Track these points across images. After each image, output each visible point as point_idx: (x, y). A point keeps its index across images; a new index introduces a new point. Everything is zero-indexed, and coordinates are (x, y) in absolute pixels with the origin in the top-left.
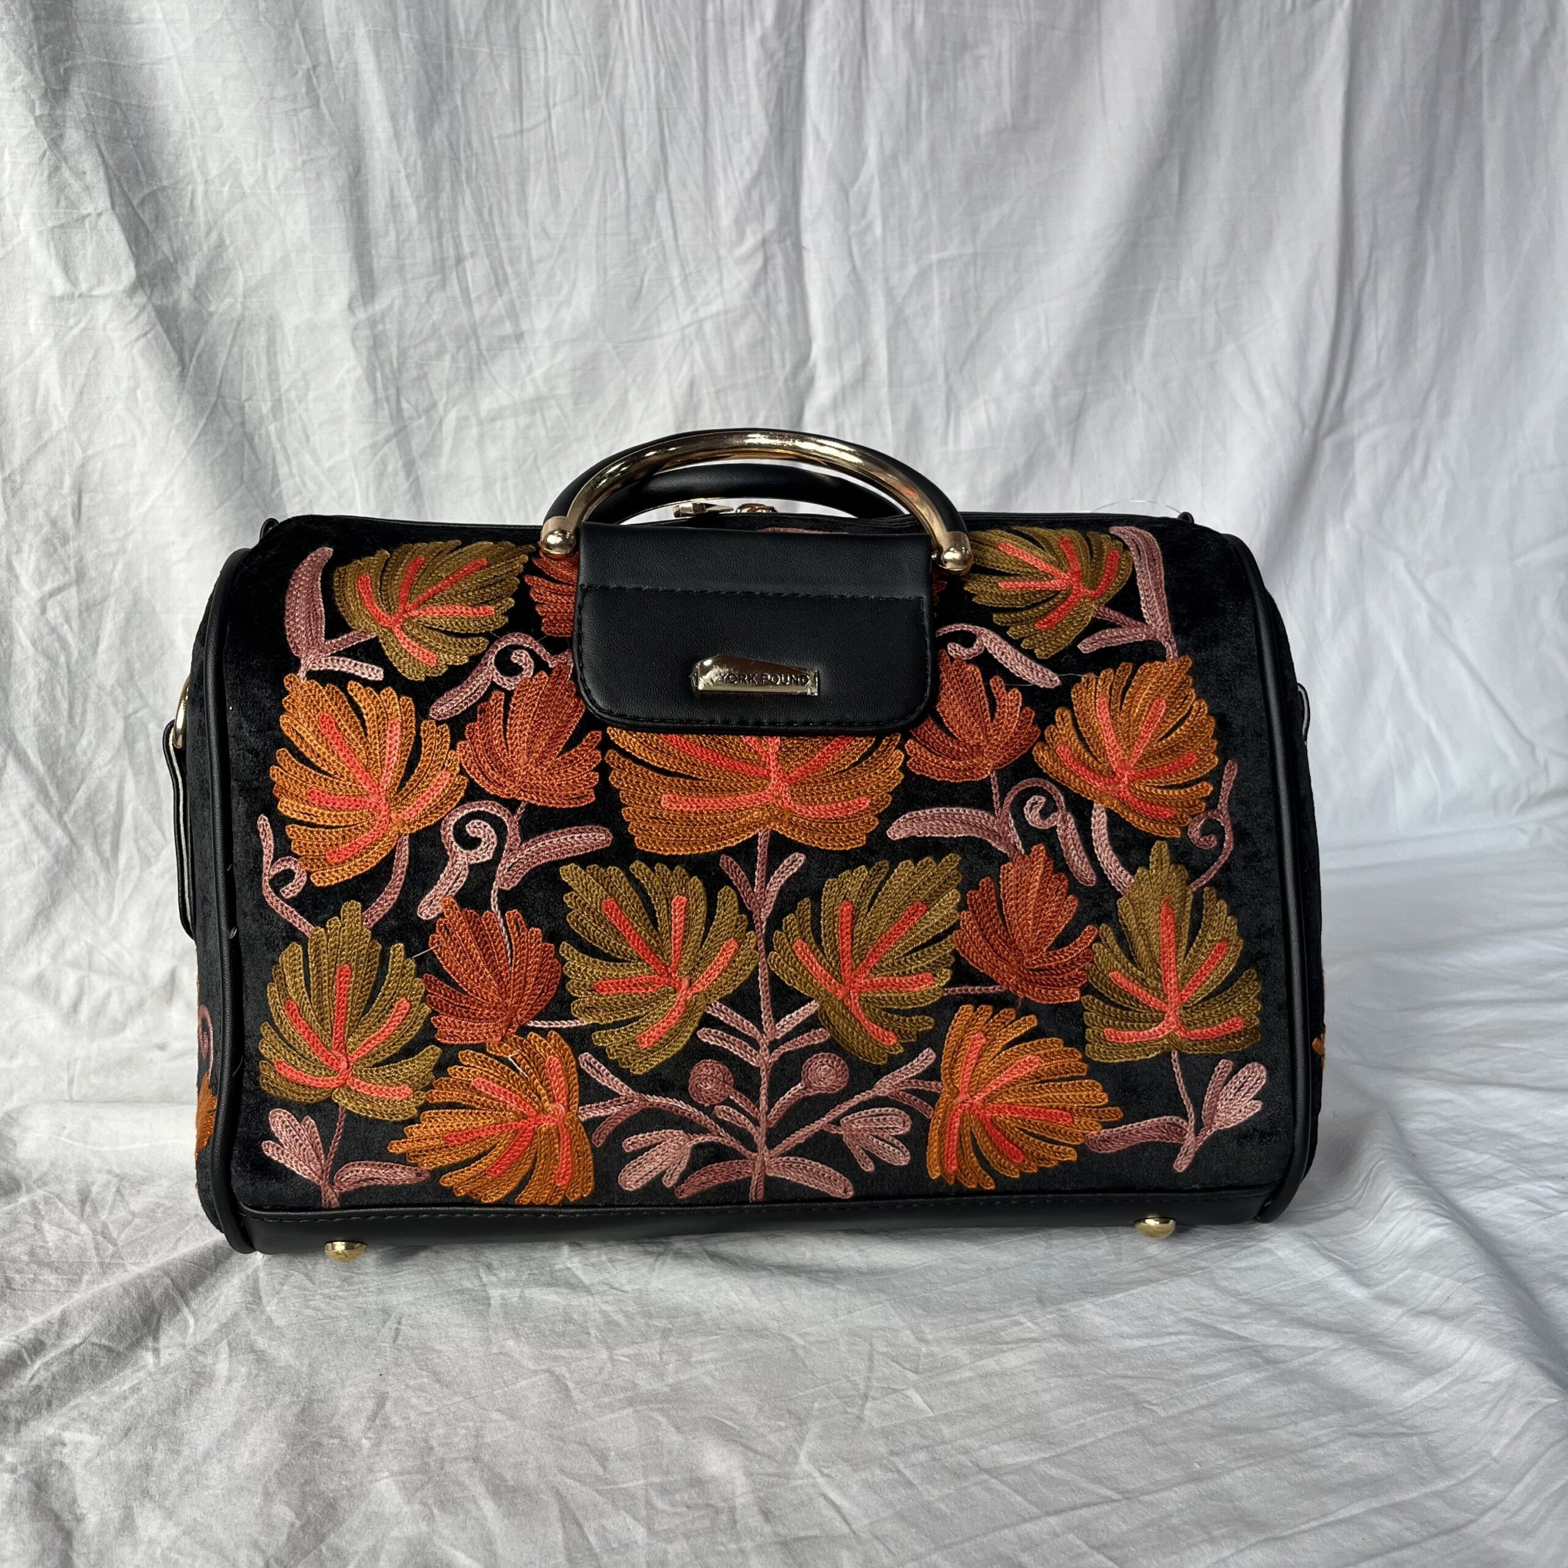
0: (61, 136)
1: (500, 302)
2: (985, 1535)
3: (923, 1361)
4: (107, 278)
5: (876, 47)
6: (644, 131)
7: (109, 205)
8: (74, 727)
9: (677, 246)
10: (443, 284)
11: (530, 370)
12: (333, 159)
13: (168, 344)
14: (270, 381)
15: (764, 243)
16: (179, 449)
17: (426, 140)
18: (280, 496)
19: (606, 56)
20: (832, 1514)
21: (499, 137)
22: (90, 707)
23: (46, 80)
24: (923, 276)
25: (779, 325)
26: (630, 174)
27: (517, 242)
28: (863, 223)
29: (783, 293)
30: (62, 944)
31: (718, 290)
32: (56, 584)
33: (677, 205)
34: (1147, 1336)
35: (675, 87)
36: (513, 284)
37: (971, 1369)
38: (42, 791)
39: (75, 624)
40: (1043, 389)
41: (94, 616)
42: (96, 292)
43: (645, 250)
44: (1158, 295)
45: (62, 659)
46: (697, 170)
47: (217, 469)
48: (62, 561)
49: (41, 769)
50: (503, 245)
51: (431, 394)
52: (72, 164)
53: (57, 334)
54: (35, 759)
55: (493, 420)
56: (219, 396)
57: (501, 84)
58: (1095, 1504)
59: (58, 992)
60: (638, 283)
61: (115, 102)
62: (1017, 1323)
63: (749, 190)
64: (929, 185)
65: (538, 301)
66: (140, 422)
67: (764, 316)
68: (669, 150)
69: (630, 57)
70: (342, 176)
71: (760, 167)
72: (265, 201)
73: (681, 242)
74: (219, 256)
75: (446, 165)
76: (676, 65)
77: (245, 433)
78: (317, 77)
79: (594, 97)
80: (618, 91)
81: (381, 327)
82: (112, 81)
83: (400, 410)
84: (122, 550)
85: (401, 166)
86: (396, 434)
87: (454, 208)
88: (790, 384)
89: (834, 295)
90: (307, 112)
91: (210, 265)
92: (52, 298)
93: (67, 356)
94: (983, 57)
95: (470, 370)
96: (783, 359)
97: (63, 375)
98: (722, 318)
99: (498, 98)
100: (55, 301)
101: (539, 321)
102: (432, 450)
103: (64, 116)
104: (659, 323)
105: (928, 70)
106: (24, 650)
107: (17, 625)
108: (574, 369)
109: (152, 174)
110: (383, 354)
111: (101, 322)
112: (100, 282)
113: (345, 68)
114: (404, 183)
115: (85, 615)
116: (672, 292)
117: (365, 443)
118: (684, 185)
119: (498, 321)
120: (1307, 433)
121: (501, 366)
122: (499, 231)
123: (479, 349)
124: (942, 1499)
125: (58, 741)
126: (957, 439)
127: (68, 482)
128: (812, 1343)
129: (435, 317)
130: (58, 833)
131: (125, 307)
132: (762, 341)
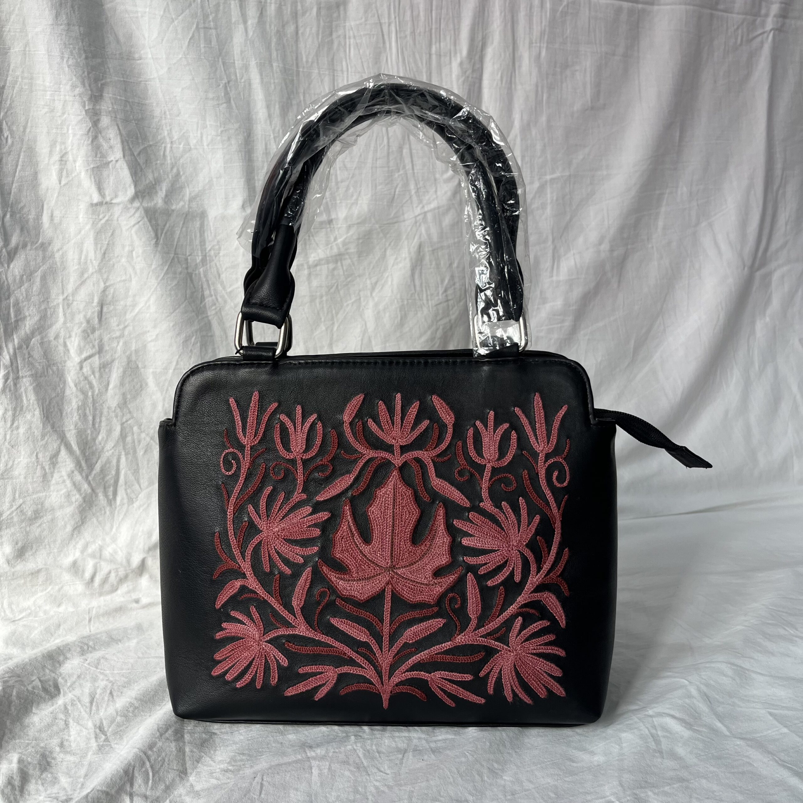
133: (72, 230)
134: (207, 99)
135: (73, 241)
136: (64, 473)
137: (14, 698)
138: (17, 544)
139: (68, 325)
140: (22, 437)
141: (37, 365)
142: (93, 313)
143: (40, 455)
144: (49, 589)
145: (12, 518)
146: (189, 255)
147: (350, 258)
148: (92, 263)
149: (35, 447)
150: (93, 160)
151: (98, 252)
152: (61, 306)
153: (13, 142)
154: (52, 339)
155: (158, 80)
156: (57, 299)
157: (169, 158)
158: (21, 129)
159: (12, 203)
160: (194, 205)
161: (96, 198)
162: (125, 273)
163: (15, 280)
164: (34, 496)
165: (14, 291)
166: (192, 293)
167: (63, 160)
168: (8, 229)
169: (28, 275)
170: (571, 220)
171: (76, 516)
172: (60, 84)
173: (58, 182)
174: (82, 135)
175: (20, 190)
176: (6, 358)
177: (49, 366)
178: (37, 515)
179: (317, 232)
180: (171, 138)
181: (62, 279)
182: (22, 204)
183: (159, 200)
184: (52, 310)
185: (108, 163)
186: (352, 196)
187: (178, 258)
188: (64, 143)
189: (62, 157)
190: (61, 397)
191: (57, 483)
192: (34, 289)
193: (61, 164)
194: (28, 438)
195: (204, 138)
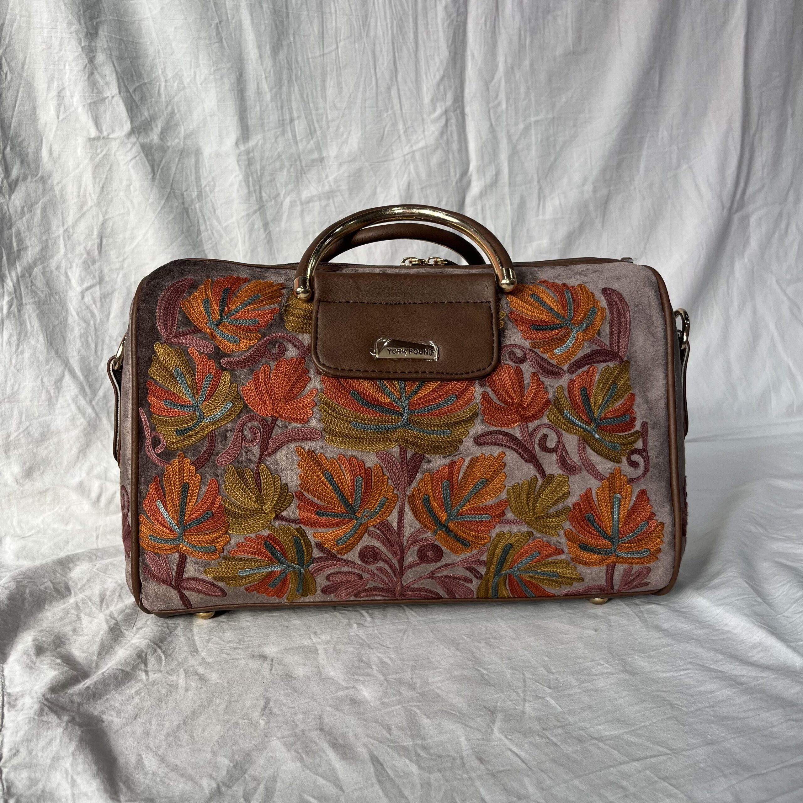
0: (94, 57)
1: (312, 142)
2: (600, 771)
3: (552, 682)
4: (117, 129)
5: (503, 11)
6: (385, 54)
7: (117, 91)
8: (98, 357)
9: (402, 113)
10: (283, 132)
11: (327, 176)
12: (229, 69)
13: (147, 163)
14: (197, 182)
15: (446, 111)
16: (151, 215)
17: (275, 59)
18: (201, 240)
19: (366, 16)
20: (516, 759)
21: (312, 58)
22: (105, 347)
23: (87, 28)
24: (527, 129)
25: (453, 154)
26: (378, 75)
27: (320, 111)
28: (496, 102)
29: (455, 137)
30: (92, 468)
31: (422, 136)
32: (89, 284)
33: (402, 93)
34: (670, 671)
35: (401, 32)
36: (318, 133)
37: (579, 688)
38: (82, 389)
39: (98, 304)
40: (588, 187)
41: (108, 300)
42: (111, 136)
43: (385, 115)
44: (647, 139)
45: (92, 322)
46: (412, 75)
47: (170, 226)
48: (92, 273)
49: (81, 378)
50: (314, 112)
51: (277, 189)
52: (99, 71)
53: (91, 157)
54: (79, 373)
55: (308, 202)
56: (171, 189)
57: (314, 31)
58: (658, 756)
59: (90, 491)
60: (382, 133)
61: (121, 40)
62: (600, 665)
63: (438, 85)
64: (530, 83)
65: (331, 141)
66: (132, 202)
67: (446, 149)
68: (398, 64)
69: (378, 17)
70: (233, 78)
71: (444, 72)
72: (195, 91)
73: (404, 111)
74: (172, 118)
75: (285, 72)
76: (401, 20)
77: (184, 208)
78: (222, 27)
79: (360, 36)
80: (372, 34)
81: (252, 155)
82: (120, 29)
83: (261, 197)
84: (122, 267)
85: (263, 72)
86: (259, 209)
87: (289, 93)
88: (459, 184)
89: (481, 138)
90: (217, 45)
91: (168, 122)
92: (90, 140)
93: (97, 167)
94: (558, 16)
95: (297, 177)
96: (455, 171)
97: (95, 178)
98: (424, 150)
99: (312, 38)
100: (92, 140)
101: (332, 152)
102: (277, 218)
103: (96, 46)
104: (392, 153)
105: (530, 23)
106: (73, 318)
107: (70, 305)
108: (349, 176)
109: (140, 76)
110: (253, 168)
111: (113, 152)
112: (113, 131)
113: (236, 22)
114: (264, 81)
115: (103, 300)
116: (399, 137)
117: (243, 214)
118: (406, 82)
119: (311, 152)
120: (725, 211)
121: (313, 175)
122: (311, 105)
123: (302, 166)
124: (574, 752)
125: (89, 364)
126: (544, 213)
127: (96, 232)
128: (491, 673)
129: (279, 150)
130: (89, 411)
131: (126, 144)
132: (445, 162)
133: (71, 164)
134: (199, 38)
135: (72, 175)
136: (68, 398)
137: (27, 595)
138: (25, 464)
139: (69, 256)
140: (27, 362)
141: (39, 293)
142: (93, 245)
143: (45, 380)
144: (57, 508)
145: (19, 440)
146: (186, 191)
147: (342, 195)
148: (91, 196)
149: (40, 371)
150: (90, 96)
151: (96, 186)
152: (61, 238)
153: (12, 79)
154: (54, 269)
155: (151, 20)
156: (58, 231)
157: (163, 96)
158: (20, 65)
159: (12, 137)
160: (189, 142)
161: (93, 133)
162: (124, 207)
163: (16, 211)
164: (40, 420)
165: (16, 221)
166: (189, 227)
167: (60, 96)
168: (9, 161)
169: (29, 206)
170: (555, 160)
171: (81, 440)
172: (56, 22)
173: (56, 117)
174: (78, 72)
175: (19, 124)
176: (9, 284)
177: (51, 295)
178: (44, 437)
179: (309, 170)
180: (165, 77)
181: (62, 212)
182: (21, 138)
183: (154, 137)
184: (53, 241)
185: (104, 99)
186: (342, 135)
187: (174, 193)
188: (61, 79)
189: (59, 92)
190: (64, 324)
191: (62, 407)
192: (36, 220)
193: (58, 100)
194: (33, 362)
195: (198, 77)
